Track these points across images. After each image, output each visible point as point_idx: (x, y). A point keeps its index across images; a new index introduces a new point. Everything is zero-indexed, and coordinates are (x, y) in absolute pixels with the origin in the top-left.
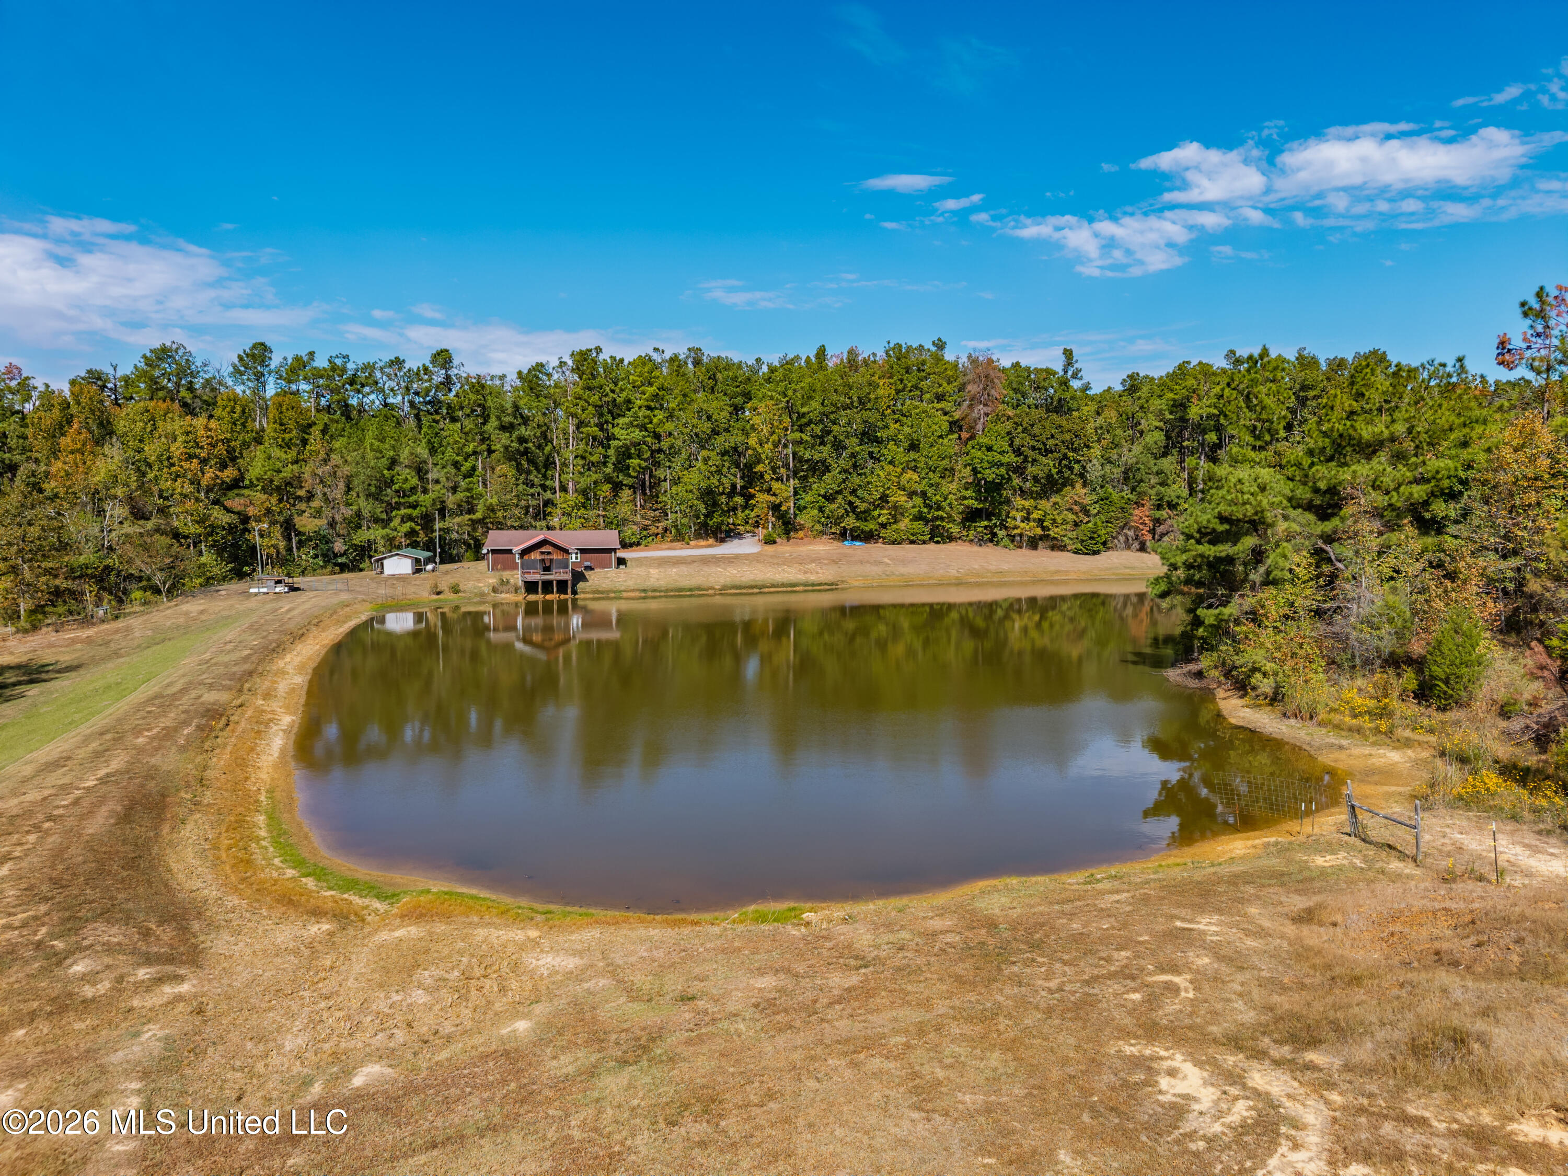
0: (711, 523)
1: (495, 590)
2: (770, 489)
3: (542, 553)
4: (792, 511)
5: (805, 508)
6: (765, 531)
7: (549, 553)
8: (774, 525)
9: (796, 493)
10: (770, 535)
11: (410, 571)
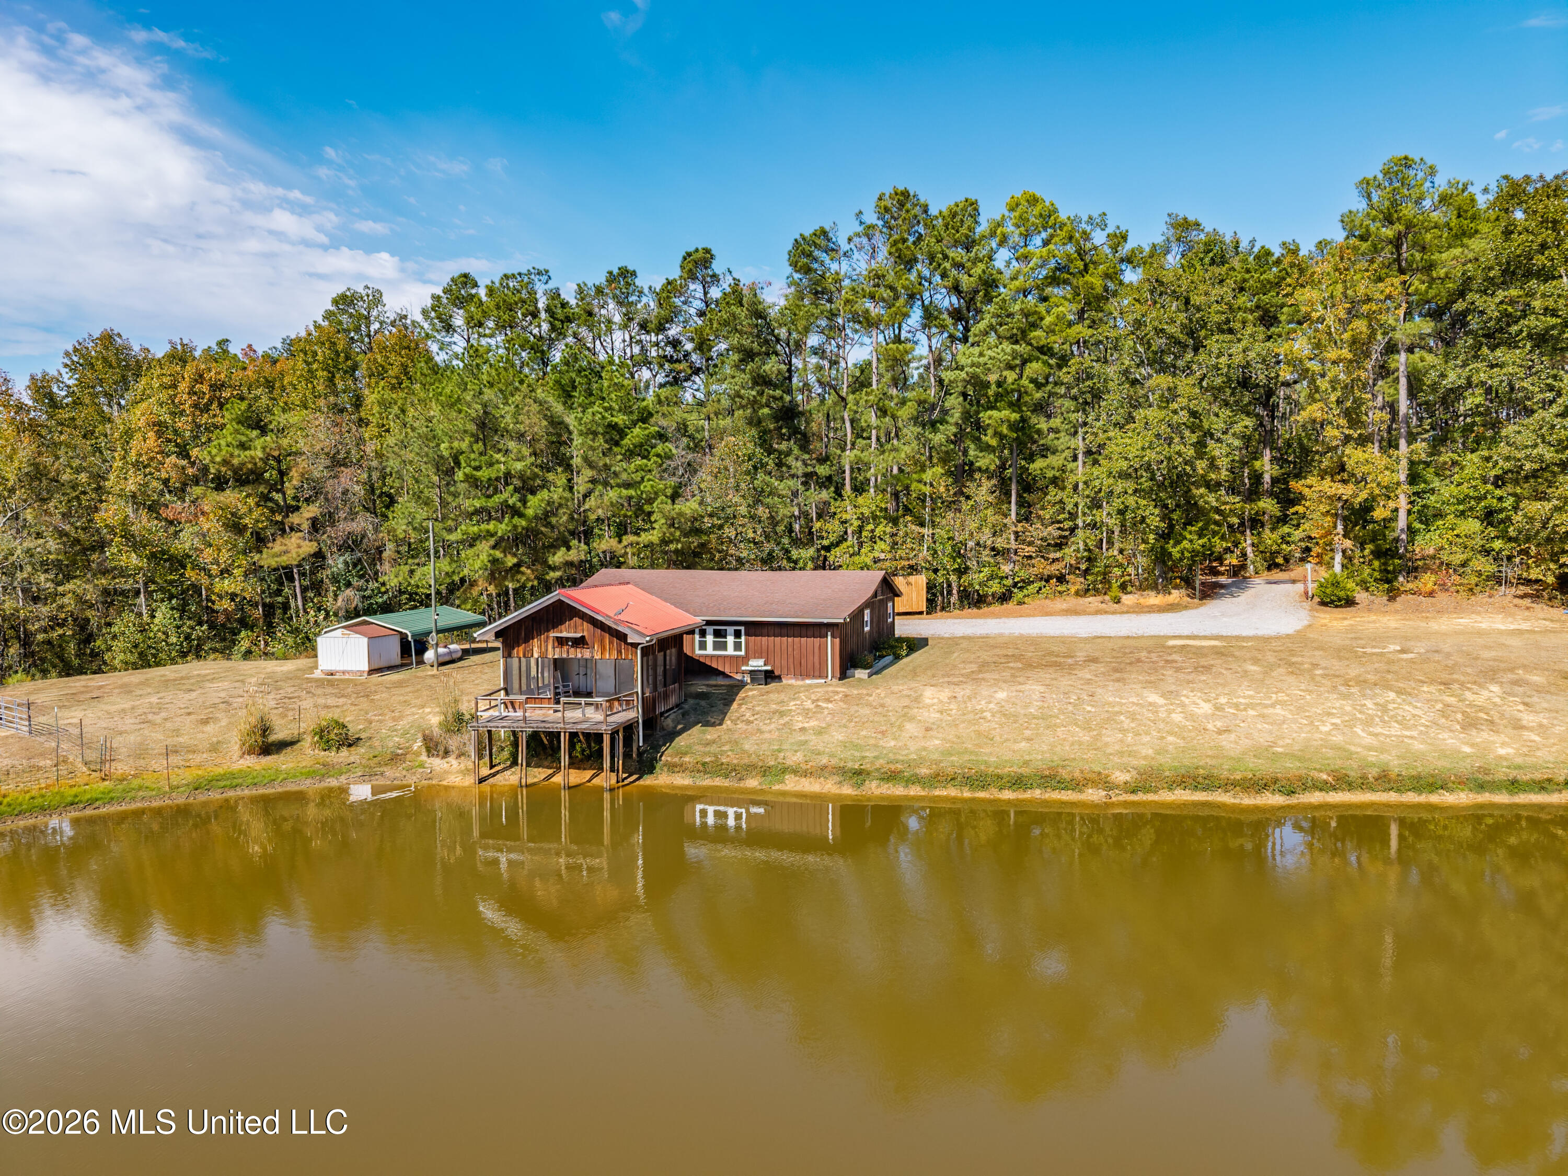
0: (1175, 552)
1: (432, 746)
2: (1342, 468)
3: (561, 642)
4: (1402, 522)
5: (1439, 515)
6: (1323, 574)
7: (580, 642)
8: (1348, 558)
9: (1413, 478)
10: (1336, 584)
11: (365, 667)
